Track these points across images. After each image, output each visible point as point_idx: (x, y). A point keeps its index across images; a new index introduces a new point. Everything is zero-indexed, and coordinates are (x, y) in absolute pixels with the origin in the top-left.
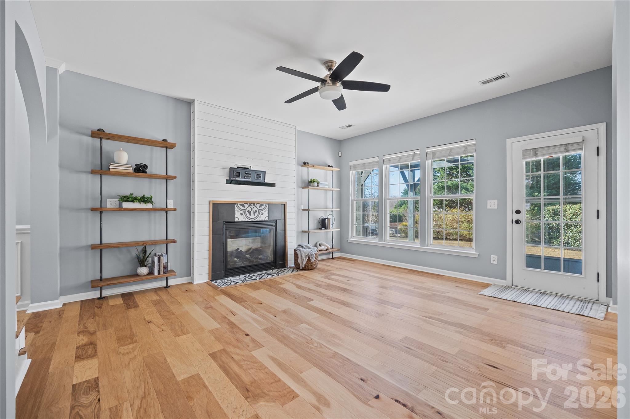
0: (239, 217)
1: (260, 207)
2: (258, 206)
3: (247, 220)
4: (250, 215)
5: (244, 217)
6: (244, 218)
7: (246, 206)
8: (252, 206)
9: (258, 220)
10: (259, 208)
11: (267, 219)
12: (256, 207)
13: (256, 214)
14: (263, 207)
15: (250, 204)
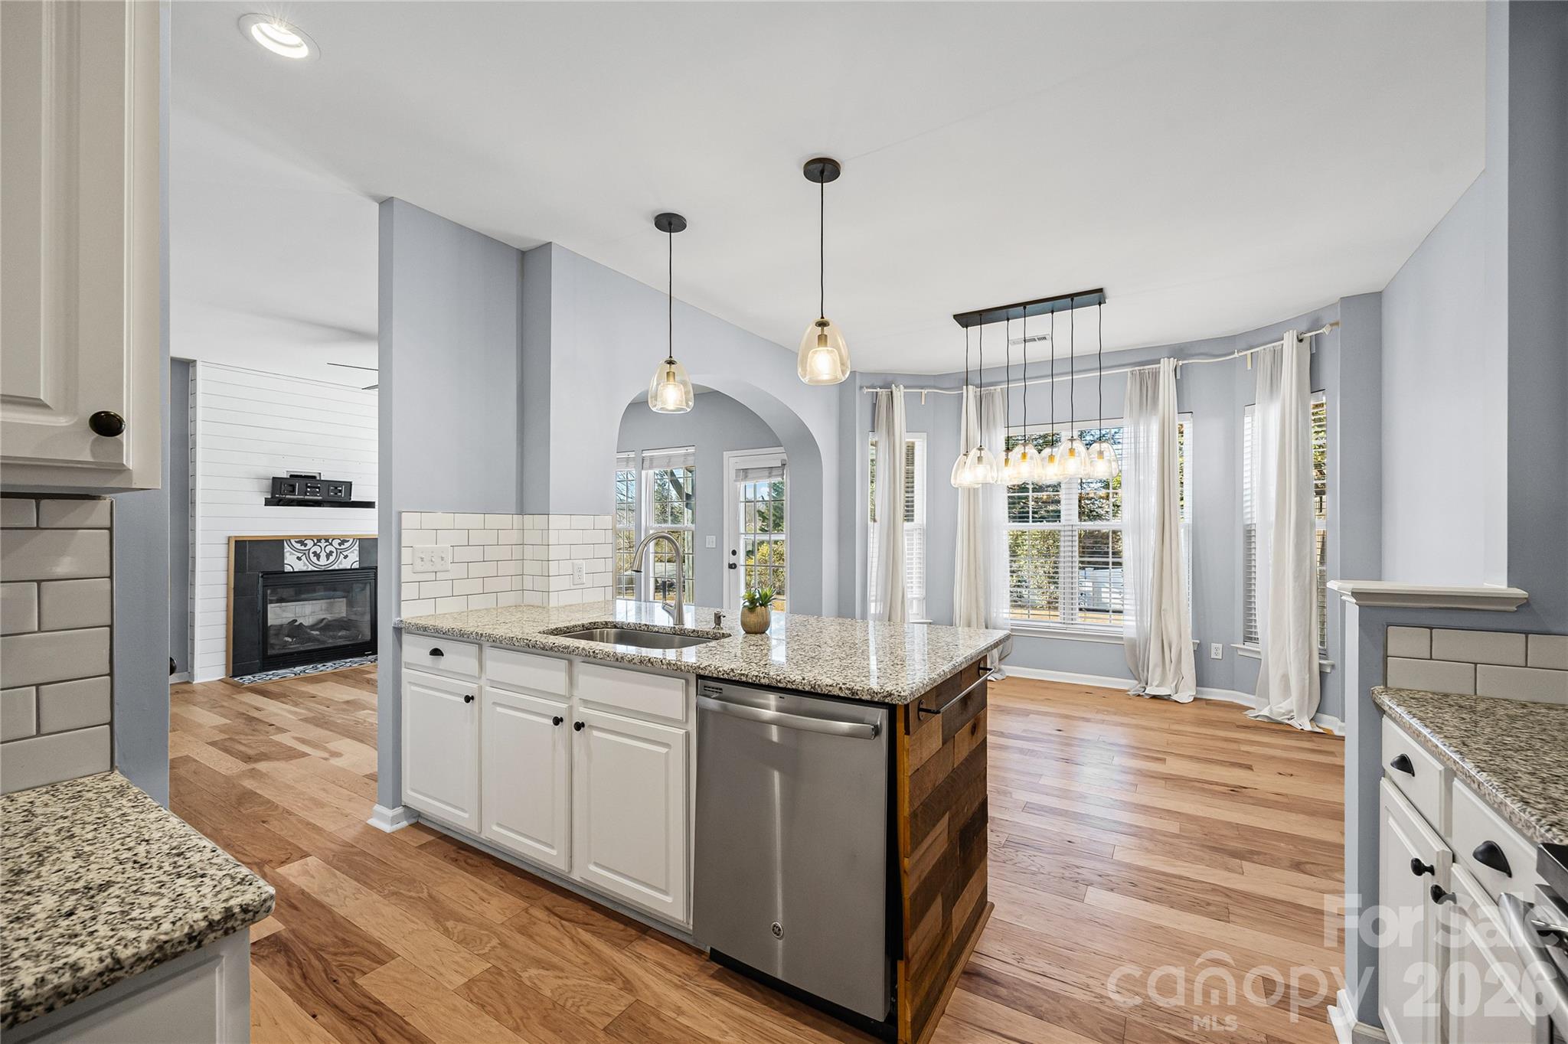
0: (293, 562)
1: (340, 544)
2: (336, 543)
3: (311, 568)
4: (319, 560)
5: (305, 563)
6: (305, 565)
7: (310, 543)
8: (323, 544)
9: (337, 568)
10: (338, 547)
11: (356, 566)
12: (331, 544)
13: (332, 558)
14: (347, 545)
15: (319, 541)
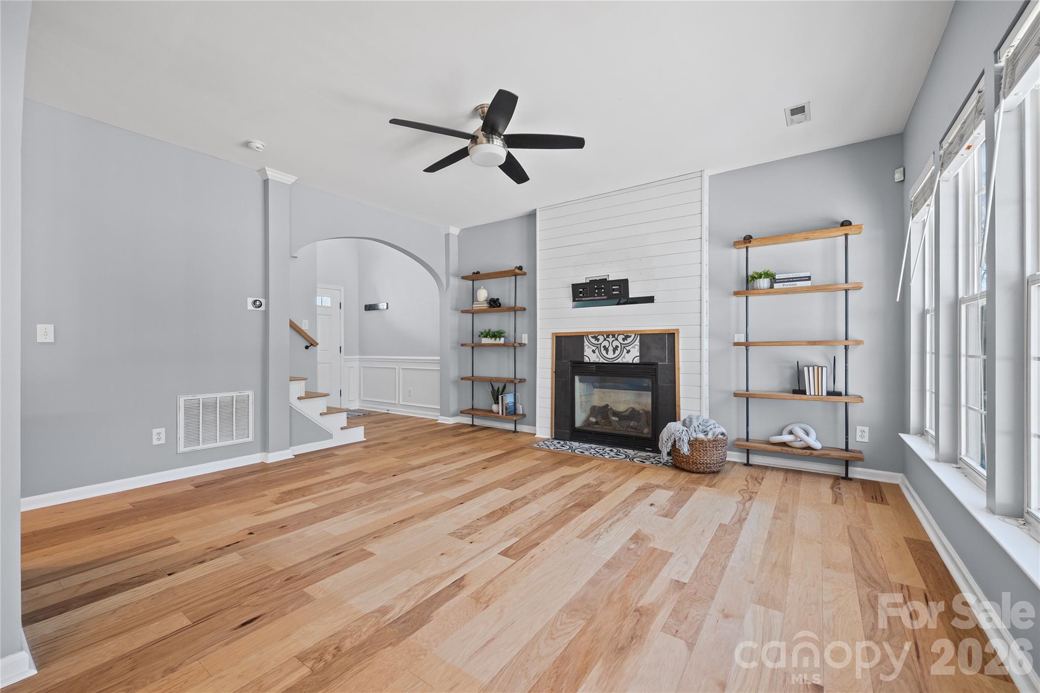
0: (591, 355)
1: (624, 340)
2: (621, 338)
3: (602, 360)
4: (607, 354)
5: (597, 356)
7: (601, 338)
8: (611, 339)
9: (621, 362)
10: (622, 342)
11: (637, 360)
12: (617, 339)
13: (617, 352)
14: (629, 340)
15: (608, 336)
